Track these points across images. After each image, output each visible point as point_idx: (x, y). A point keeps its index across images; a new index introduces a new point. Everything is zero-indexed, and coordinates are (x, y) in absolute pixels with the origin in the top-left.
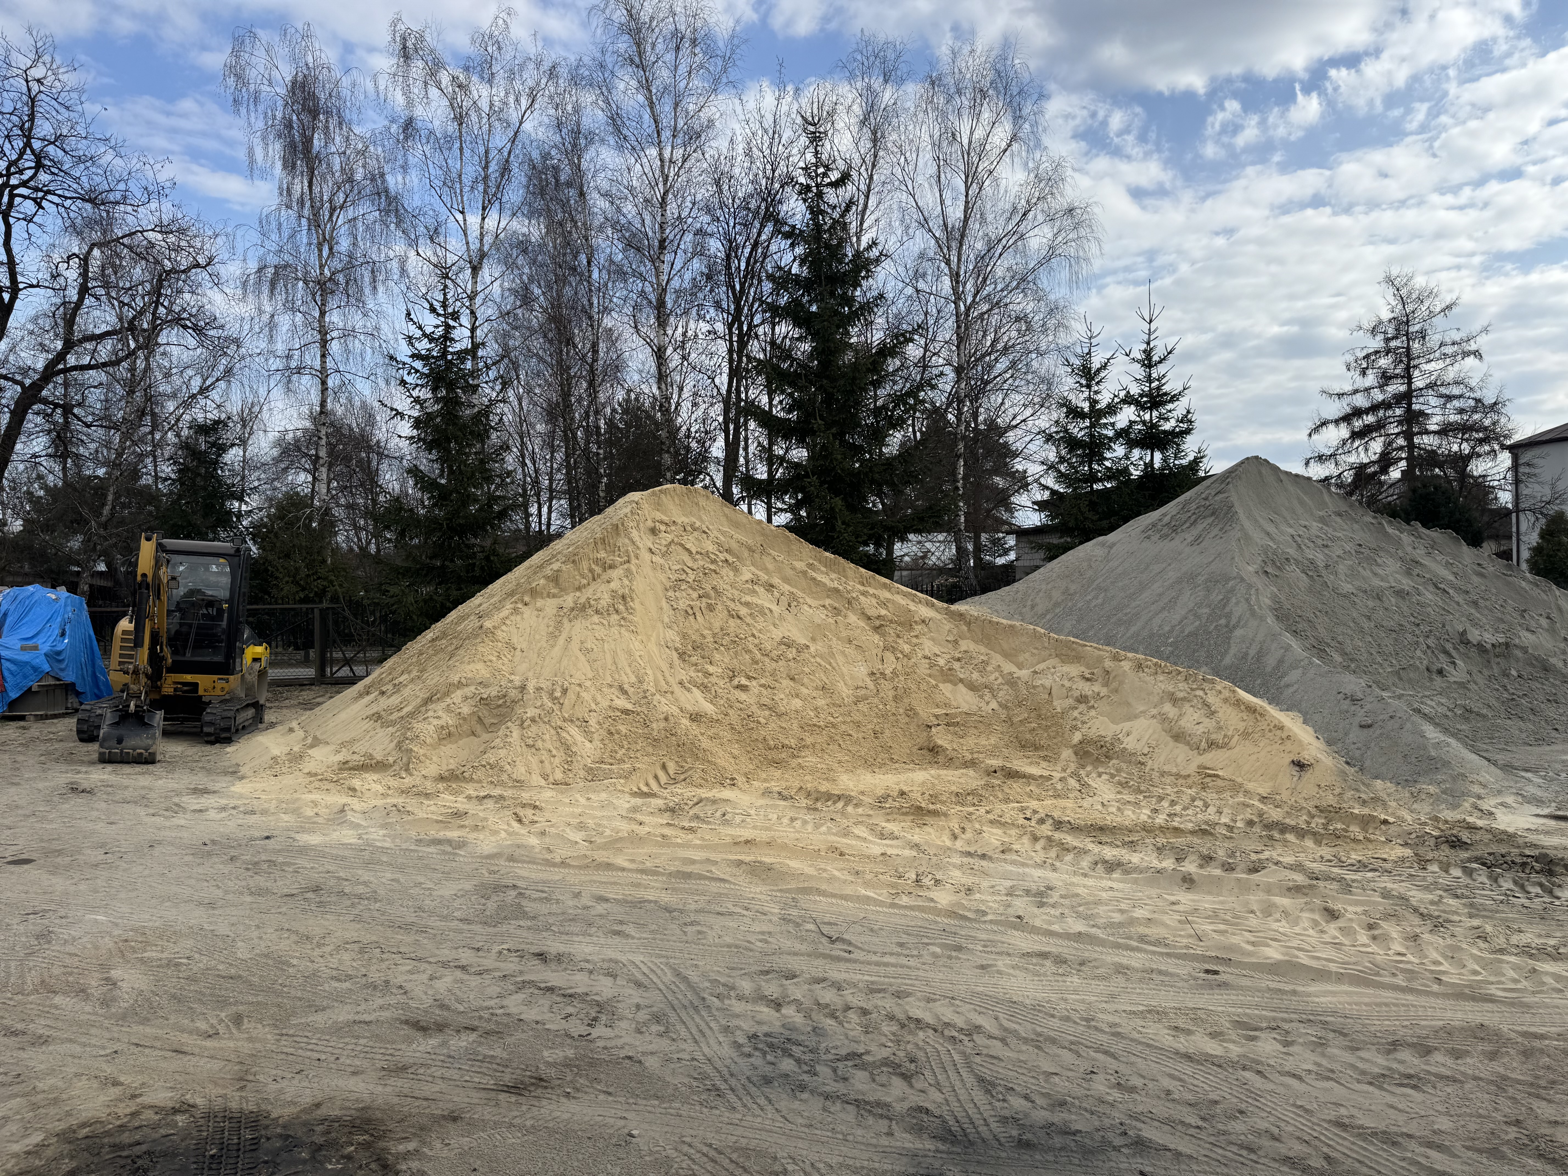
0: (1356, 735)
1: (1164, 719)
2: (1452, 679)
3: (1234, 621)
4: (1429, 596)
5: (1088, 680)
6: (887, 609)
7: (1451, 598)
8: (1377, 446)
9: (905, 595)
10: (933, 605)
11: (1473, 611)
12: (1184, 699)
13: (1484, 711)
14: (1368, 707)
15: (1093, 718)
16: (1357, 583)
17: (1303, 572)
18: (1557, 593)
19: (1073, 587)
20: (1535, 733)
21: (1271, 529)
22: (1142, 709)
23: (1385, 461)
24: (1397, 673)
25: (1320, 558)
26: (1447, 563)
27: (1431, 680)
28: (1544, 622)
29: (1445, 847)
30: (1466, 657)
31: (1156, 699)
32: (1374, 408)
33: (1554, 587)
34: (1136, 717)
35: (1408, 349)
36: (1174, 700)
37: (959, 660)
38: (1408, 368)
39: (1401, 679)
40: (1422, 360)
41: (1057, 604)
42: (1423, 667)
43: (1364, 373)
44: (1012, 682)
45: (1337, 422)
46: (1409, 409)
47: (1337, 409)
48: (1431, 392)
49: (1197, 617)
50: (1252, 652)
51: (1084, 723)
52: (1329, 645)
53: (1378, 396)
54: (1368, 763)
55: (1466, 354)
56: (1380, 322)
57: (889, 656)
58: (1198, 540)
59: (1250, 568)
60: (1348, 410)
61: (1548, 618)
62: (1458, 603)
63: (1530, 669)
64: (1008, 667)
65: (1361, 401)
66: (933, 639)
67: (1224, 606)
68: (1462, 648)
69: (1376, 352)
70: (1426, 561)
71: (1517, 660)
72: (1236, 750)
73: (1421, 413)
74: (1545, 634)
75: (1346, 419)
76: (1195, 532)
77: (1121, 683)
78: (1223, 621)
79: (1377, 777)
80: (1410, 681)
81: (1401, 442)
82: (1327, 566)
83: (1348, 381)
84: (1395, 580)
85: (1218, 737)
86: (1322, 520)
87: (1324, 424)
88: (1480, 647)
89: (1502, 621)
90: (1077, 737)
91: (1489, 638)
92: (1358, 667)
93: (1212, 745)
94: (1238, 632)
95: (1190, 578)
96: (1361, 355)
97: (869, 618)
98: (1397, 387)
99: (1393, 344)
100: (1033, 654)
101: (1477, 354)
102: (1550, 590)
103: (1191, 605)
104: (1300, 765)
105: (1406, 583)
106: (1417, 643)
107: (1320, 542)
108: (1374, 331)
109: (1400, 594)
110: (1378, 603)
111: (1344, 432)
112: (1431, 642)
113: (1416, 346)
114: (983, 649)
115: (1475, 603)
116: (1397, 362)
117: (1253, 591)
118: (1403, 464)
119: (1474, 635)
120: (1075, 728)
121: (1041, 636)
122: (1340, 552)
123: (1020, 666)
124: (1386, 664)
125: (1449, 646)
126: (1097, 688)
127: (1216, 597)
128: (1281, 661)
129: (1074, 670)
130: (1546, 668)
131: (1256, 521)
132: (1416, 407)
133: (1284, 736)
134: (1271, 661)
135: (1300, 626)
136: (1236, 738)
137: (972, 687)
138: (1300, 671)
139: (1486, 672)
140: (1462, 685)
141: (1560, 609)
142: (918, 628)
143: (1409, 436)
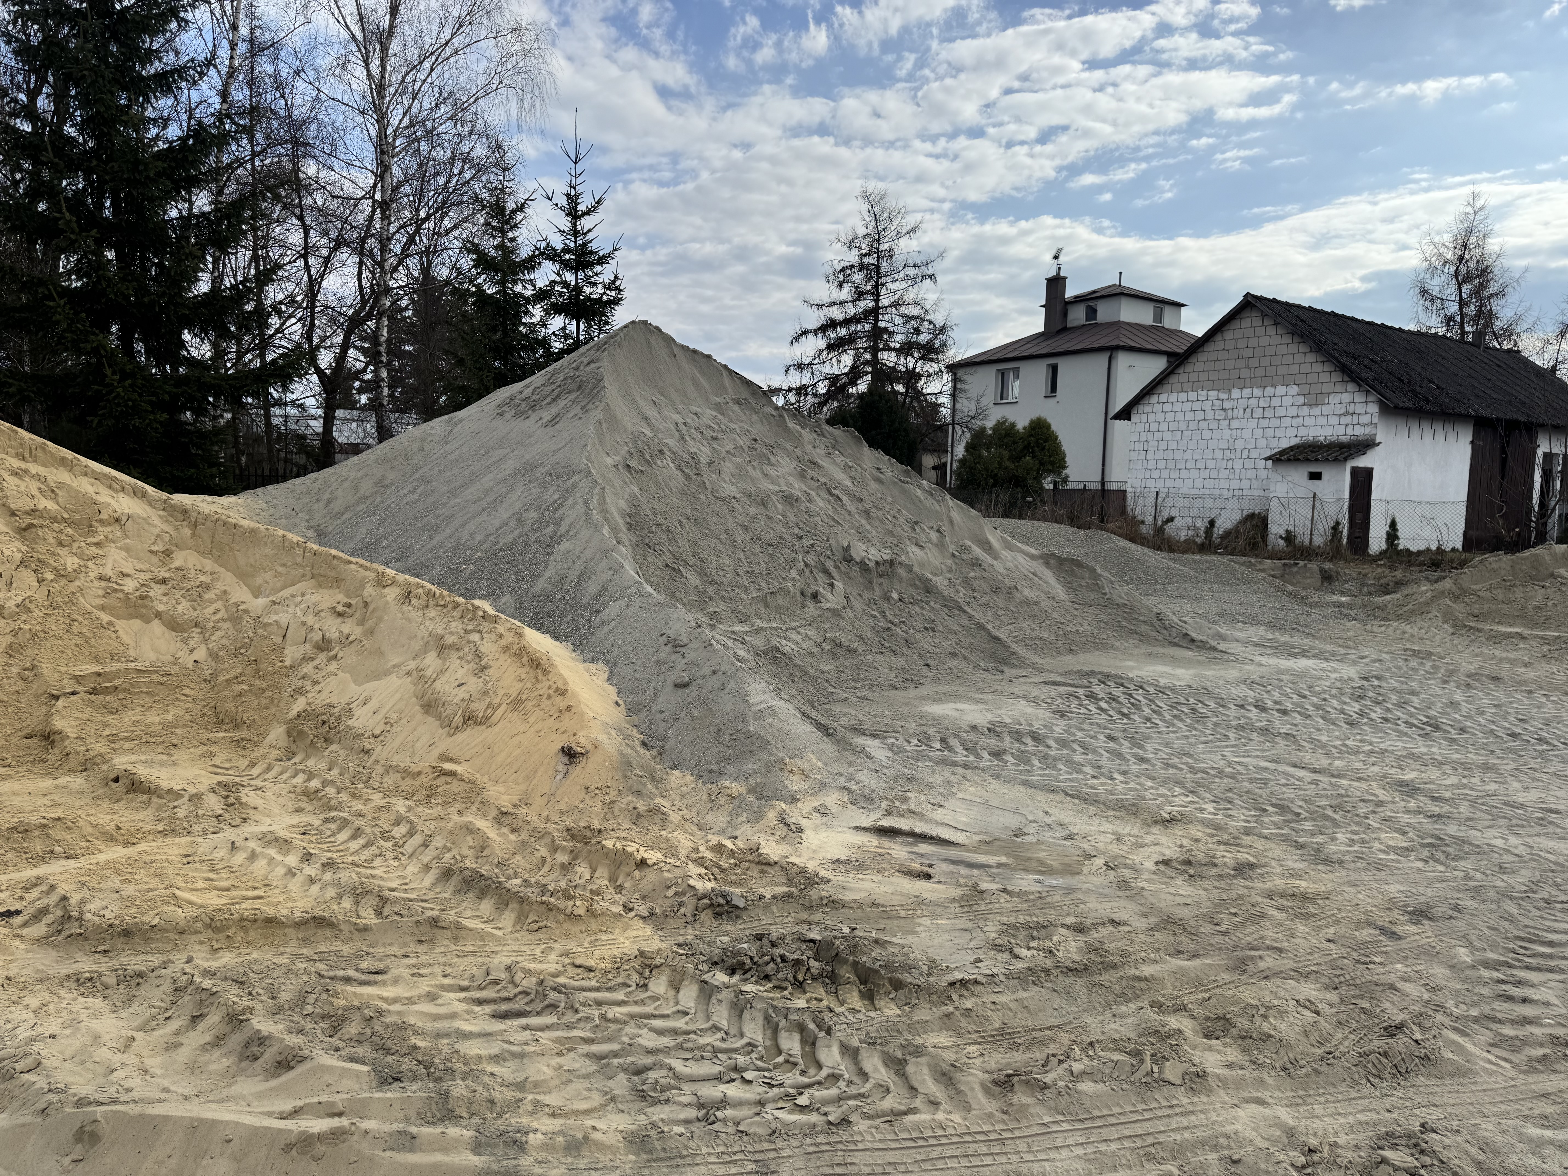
0: (668, 699)
1: (420, 676)
2: (826, 605)
3: (563, 529)
4: (820, 503)
5: (340, 615)
6: (55, 499)
7: (843, 506)
8: (848, 359)
9: (97, 477)
10: (144, 495)
11: (864, 522)
12: (452, 647)
13: (855, 645)
14: (691, 656)
15: (330, 674)
16: (742, 485)
17: (679, 468)
18: (950, 503)
19: (391, 476)
20: (905, 671)
21: (652, 412)
22: (396, 661)
23: (854, 375)
24: (763, 599)
25: (704, 452)
26: (846, 465)
27: (804, 606)
28: (934, 536)
29: (706, 917)
30: (847, 577)
31: (417, 645)
32: (846, 322)
33: (948, 497)
34: (387, 673)
35: (878, 267)
36: (442, 648)
37: (164, 581)
38: (877, 286)
39: (767, 606)
40: (889, 279)
41: (363, 499)
42: (795, 591)
43: (840, 286)
44: (236, 616)
45: (815, 332)
46: (875, 324)
47: (815, 319)
48: (894, 311)
49: (521, 522)
50: (573, 574)
51: (316, 683)
52: (686, 563)
53: (851, 311)
54: (671, 743)
55: (924, 277)
56: (856, 237)
57: (28, 578)
58: (554, 420)
59: (609, 461)
60: (823, 321)
61: (938, 531)
62: (850, 513)
63: (912, 591)
64: (240, 594)
65: (836, 313)
66: (127, 549)
67: (557, 509)
68: (843, 567)
69: (852, 267)
70: (824, 463)
71: (901, 580)
72: (496, 729)
73: (885, 330)
74: (935, 550)
75: (823, 329)
76: (554, 410)
77: (380, 620)
78: (549, 530)
79: (675, 767)
80: (778, 609)
81: (868, 356)
82: (711, 463)
83: (825, 291)
84: (788, 484)
85: (478, 707)
86: (718, 407)
87: (804, 333)
88: (863, 566)
89: (891, 533)
90: (300, 705)
91: (874, 554)
92: (717, 592)
93: (470, 719)
94: (564, 546)
95: (528, 470)
96: (838, 268)
97: (13, 514)
98: (867, 303)
99: (866, 260)
100: (278, 575)
101: (931, 277)
102: (944, 500)
103: (518, 506)
104: (570, 755)
105: (797, 487)
106: (794, 560)
107: (709, 433)
108: (850, 245)
109: (789, 500)
110: (761, 509)
111: (821, 343)
112: (811, 559)
113: (884, 264)
114: (209, 564)
115: (867, 513)
116: (868, 278)
117: (597, 490)
118: (869, 377)
119: (859, 551)
120: (300, 691)
121: (293, 546)
122: (730, 447)
123: (257, 593)
124: (752, 587)
125: (829, 565)
126: (348, 627)
127: (551, 496)
128: (605, 588)
129: (327, 598)
130: (928, 589)
131: (634, 401)
132: (882, 324)
133: (563, 705)
134: (592, 587)
135: (655, 538)
136: (504, 707)
137: (174, 625)
138: (623, 602)
139: (867, 595)
140: (835, 612)
141: (951, 522)
142: (103, 531)
143: (875, 350)
